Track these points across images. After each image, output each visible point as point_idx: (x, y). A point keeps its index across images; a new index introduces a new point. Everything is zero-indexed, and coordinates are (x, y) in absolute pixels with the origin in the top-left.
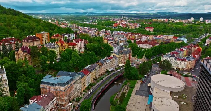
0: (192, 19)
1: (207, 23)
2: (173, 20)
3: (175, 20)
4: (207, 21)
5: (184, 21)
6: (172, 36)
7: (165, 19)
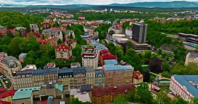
0: (106, 10)
1: (115, 12)
2: (94, 11)
3: (96, 11)
4: (115, 11)
5: (102, 11)
6: (103, 21)
7: (89, 10)
